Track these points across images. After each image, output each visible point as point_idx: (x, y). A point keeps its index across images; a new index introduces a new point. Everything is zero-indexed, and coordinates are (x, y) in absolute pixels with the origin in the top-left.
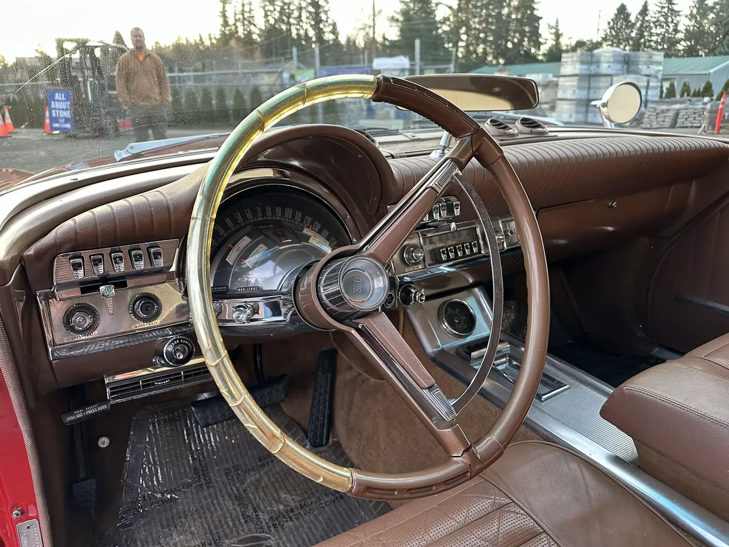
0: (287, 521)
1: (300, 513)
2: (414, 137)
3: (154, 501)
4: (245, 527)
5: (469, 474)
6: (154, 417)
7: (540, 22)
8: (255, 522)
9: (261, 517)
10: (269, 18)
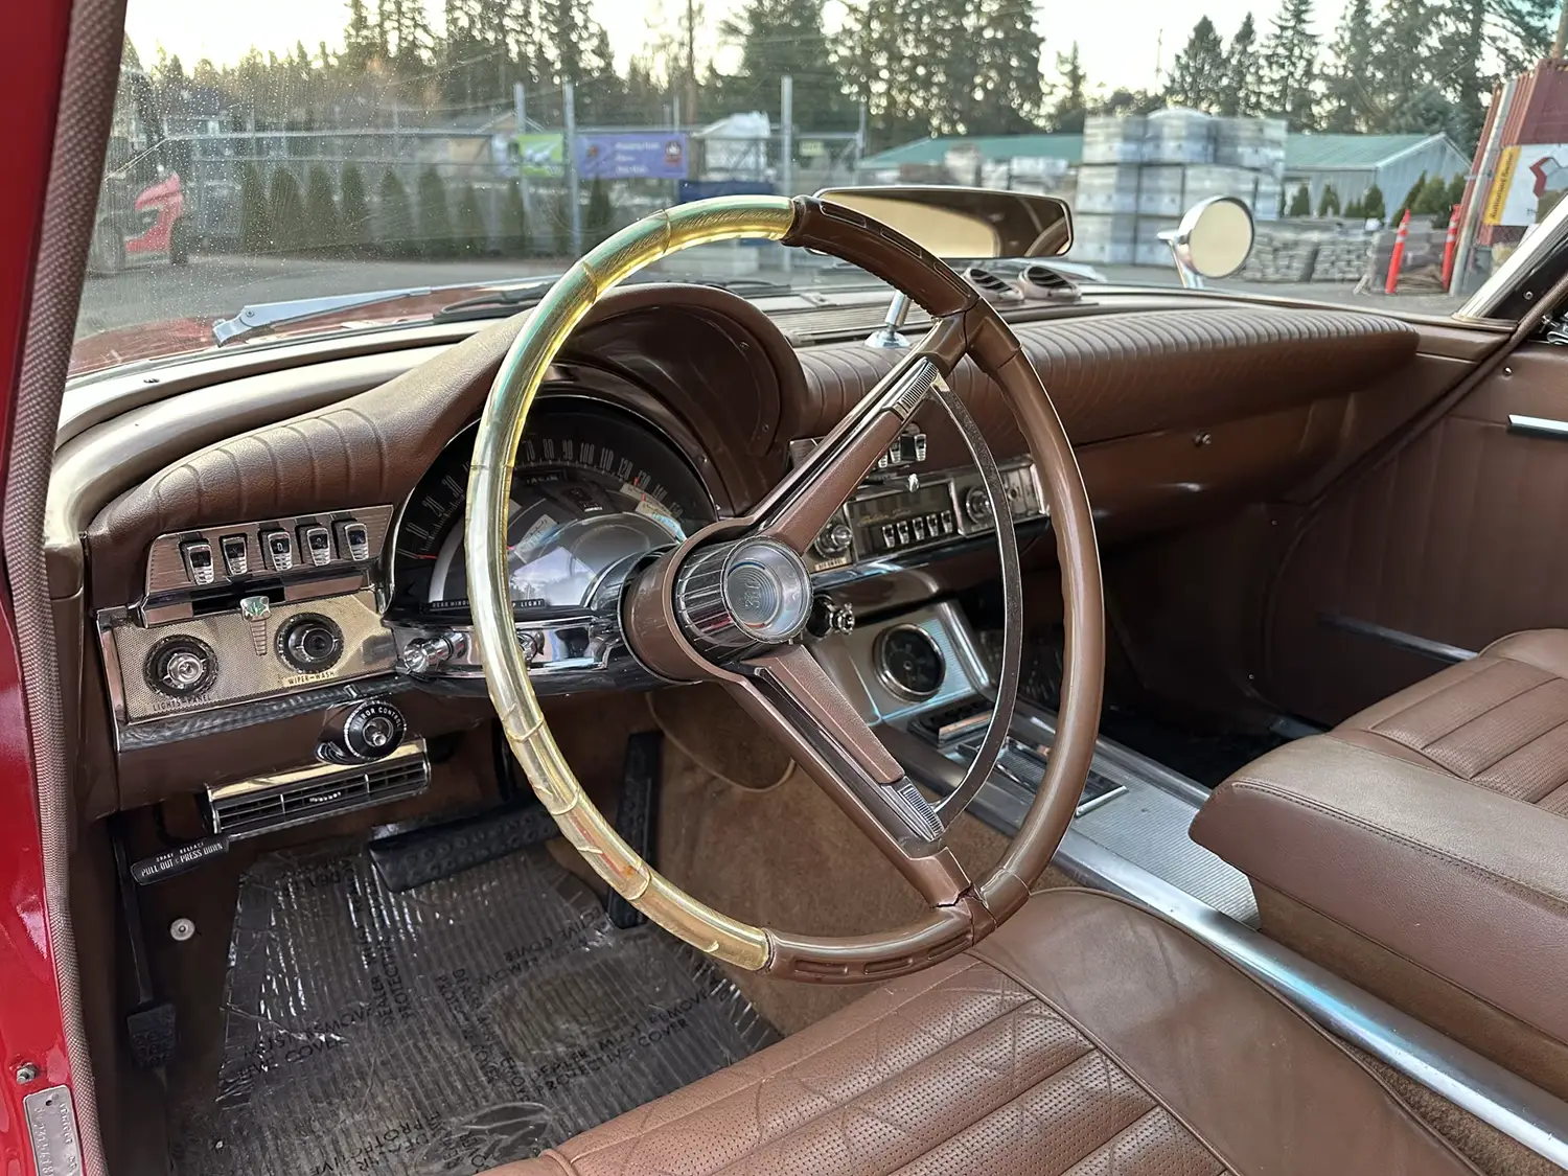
0: (575, 1075)
1: (600, 1059)
2: (822, 300)
3: (291, 1048)
4: (488, 1090)
5: (970, 936)
6: (285, 875)
7: (1042, 47)
8: (509, 1080)
9: (521, 1069)
10: (458, 13)
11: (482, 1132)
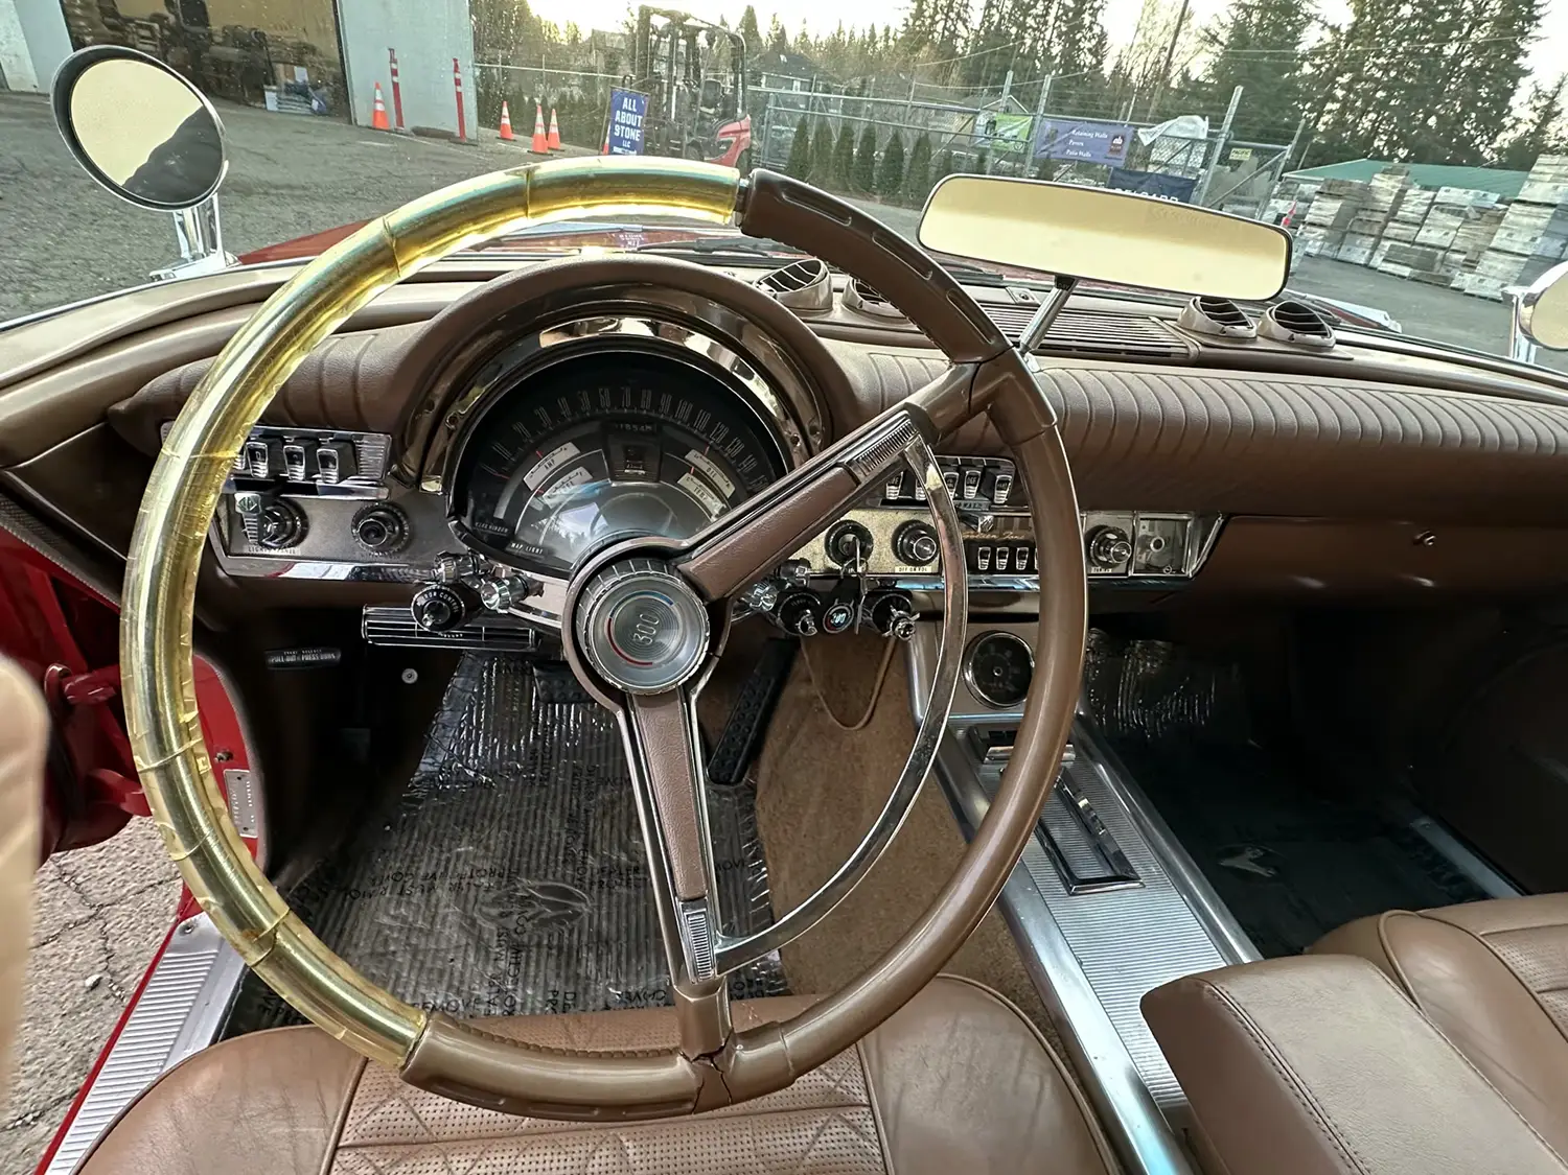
0: (621, 884)
3: (462, 779)
4: (559, 869)
8: (577, 867)
9: (589, 862)
10: (994, 11)
11: (537, 899)
